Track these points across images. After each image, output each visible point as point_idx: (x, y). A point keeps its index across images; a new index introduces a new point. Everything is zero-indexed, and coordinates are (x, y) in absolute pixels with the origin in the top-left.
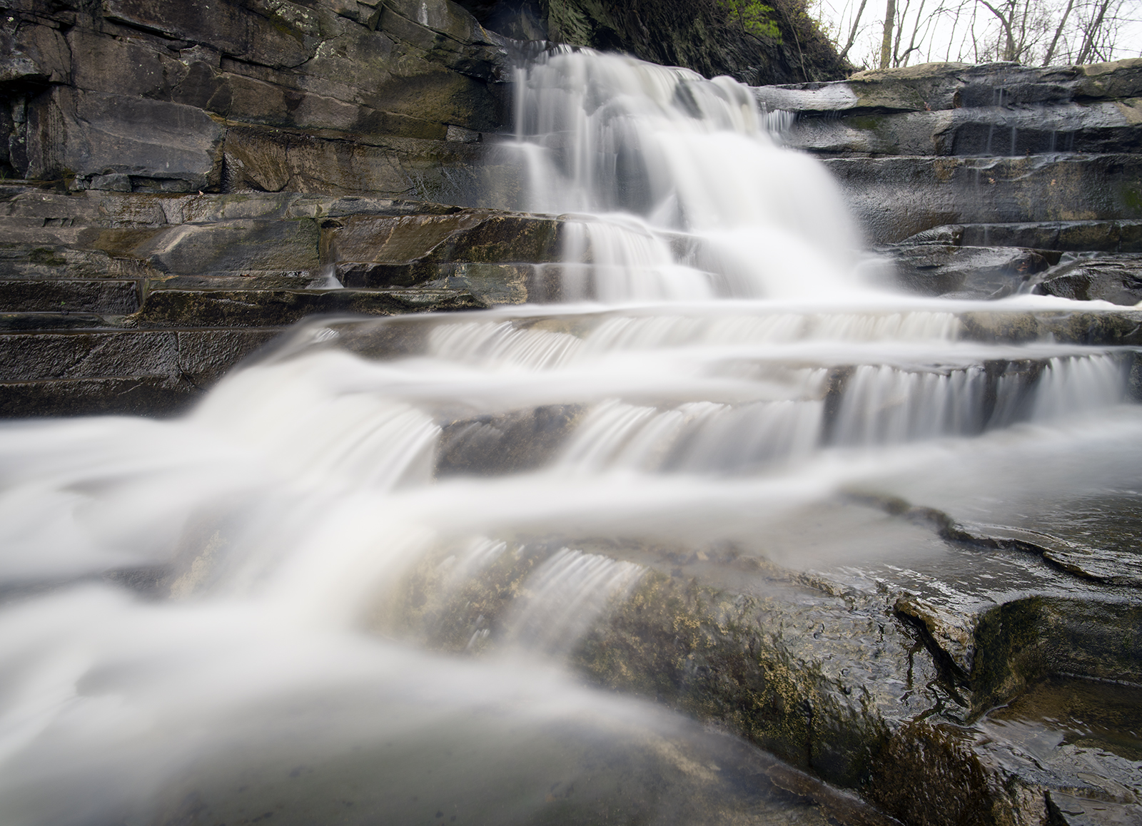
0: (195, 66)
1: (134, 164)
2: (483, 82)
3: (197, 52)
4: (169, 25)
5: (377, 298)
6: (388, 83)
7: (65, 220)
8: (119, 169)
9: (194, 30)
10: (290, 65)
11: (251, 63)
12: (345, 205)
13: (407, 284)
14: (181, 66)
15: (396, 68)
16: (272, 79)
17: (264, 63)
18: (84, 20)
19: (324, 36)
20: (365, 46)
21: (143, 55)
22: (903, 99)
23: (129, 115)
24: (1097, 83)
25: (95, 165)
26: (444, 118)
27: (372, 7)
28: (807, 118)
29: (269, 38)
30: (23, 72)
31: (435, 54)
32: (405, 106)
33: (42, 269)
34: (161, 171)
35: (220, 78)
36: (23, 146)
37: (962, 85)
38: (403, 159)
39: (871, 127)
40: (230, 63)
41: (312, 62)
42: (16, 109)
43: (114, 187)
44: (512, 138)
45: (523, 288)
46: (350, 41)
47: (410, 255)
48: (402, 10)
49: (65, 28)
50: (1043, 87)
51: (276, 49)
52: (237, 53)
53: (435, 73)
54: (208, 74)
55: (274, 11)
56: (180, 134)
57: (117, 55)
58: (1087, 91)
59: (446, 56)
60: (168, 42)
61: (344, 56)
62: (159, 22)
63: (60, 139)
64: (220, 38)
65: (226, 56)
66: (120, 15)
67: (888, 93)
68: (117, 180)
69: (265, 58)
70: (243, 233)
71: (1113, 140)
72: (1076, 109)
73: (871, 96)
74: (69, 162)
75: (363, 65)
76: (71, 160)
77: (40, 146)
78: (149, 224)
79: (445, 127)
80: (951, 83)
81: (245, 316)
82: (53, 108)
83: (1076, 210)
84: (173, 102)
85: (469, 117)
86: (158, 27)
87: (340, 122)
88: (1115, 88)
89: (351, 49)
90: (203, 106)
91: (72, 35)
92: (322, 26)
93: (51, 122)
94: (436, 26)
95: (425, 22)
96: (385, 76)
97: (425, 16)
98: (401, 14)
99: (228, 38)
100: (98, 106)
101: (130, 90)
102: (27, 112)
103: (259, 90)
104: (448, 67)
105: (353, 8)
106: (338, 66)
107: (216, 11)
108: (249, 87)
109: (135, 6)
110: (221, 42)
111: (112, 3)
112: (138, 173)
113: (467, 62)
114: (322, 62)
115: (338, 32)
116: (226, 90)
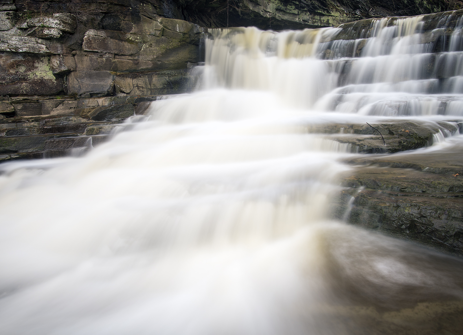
0: (107, 60)
1: (91, 90)
3: (107, 55)
4: (99, 49)
6: (166, 52)
7: (75, 107)
8: (87, 92)
9: (106, 49)
10: (134, 53)
11: (122, 55)
14: (103, 61)
15: (169, 47)
16: (129, 58)
17: (126, 54)
18: (78, 53)
19: (144, 42)
20: (159, 42)
21: (93, 59)
23: (90, 76)
25: (82, 92)
26: (186, 60)
27: (160, 30)
29: (128, 47)
30: (64, 70)
31: (182, 40)
32: (172, 58)
34: (98, 91)
35: (114, 61)
36: (67, 87)
38: (169, 77)
40: (117, 57)
41: (141, 51)
42: (64, 78)
43: (86, 97)
46: (153, 42)
48: (170, 28)
49: (74, 55)
51: (129, 50)
52: (118, 53)
53: (182, 46)
54: (110, 61)
55: (129, 39)
56: (103, 80)
57: (87, 60)
59: (186, 40)
60: (100, 54)
61: (151, 47)
62: (97, 49)
65: (115, 55)
66: (87, 50)
68: (87, 95)
69: (127, 53)
74: (76, 91)
75: (158, 48)
78: (94, 106)
79: (186, 63)
82: (72, 77)
84: (101, 71)
85: (195, 58)
86: (96, 51)
87: (148, 67)
89: (153, 44)
90: (110, 70)
91: (76, 57)
92: (144, 40)
94: (182, 31)
95: (178, 31)
96: (165, 50)
97: (178, 28)
98: (170, 30)
99: (116, 49)
100: (82, 75)
101: (90, 69)
102: (67, 78)
103: (125, 63)
104: (187, 43)
105: (153, 33)
106: (149, 50)
107: (112, 43)
108: (122, 62)
109: (91, 46)
110: (114, 51)
111: (85, 47)
112: (92, 93)
113: (194, 40)
114: (144, 51)
115: (149, 40)
116: (116, 64)
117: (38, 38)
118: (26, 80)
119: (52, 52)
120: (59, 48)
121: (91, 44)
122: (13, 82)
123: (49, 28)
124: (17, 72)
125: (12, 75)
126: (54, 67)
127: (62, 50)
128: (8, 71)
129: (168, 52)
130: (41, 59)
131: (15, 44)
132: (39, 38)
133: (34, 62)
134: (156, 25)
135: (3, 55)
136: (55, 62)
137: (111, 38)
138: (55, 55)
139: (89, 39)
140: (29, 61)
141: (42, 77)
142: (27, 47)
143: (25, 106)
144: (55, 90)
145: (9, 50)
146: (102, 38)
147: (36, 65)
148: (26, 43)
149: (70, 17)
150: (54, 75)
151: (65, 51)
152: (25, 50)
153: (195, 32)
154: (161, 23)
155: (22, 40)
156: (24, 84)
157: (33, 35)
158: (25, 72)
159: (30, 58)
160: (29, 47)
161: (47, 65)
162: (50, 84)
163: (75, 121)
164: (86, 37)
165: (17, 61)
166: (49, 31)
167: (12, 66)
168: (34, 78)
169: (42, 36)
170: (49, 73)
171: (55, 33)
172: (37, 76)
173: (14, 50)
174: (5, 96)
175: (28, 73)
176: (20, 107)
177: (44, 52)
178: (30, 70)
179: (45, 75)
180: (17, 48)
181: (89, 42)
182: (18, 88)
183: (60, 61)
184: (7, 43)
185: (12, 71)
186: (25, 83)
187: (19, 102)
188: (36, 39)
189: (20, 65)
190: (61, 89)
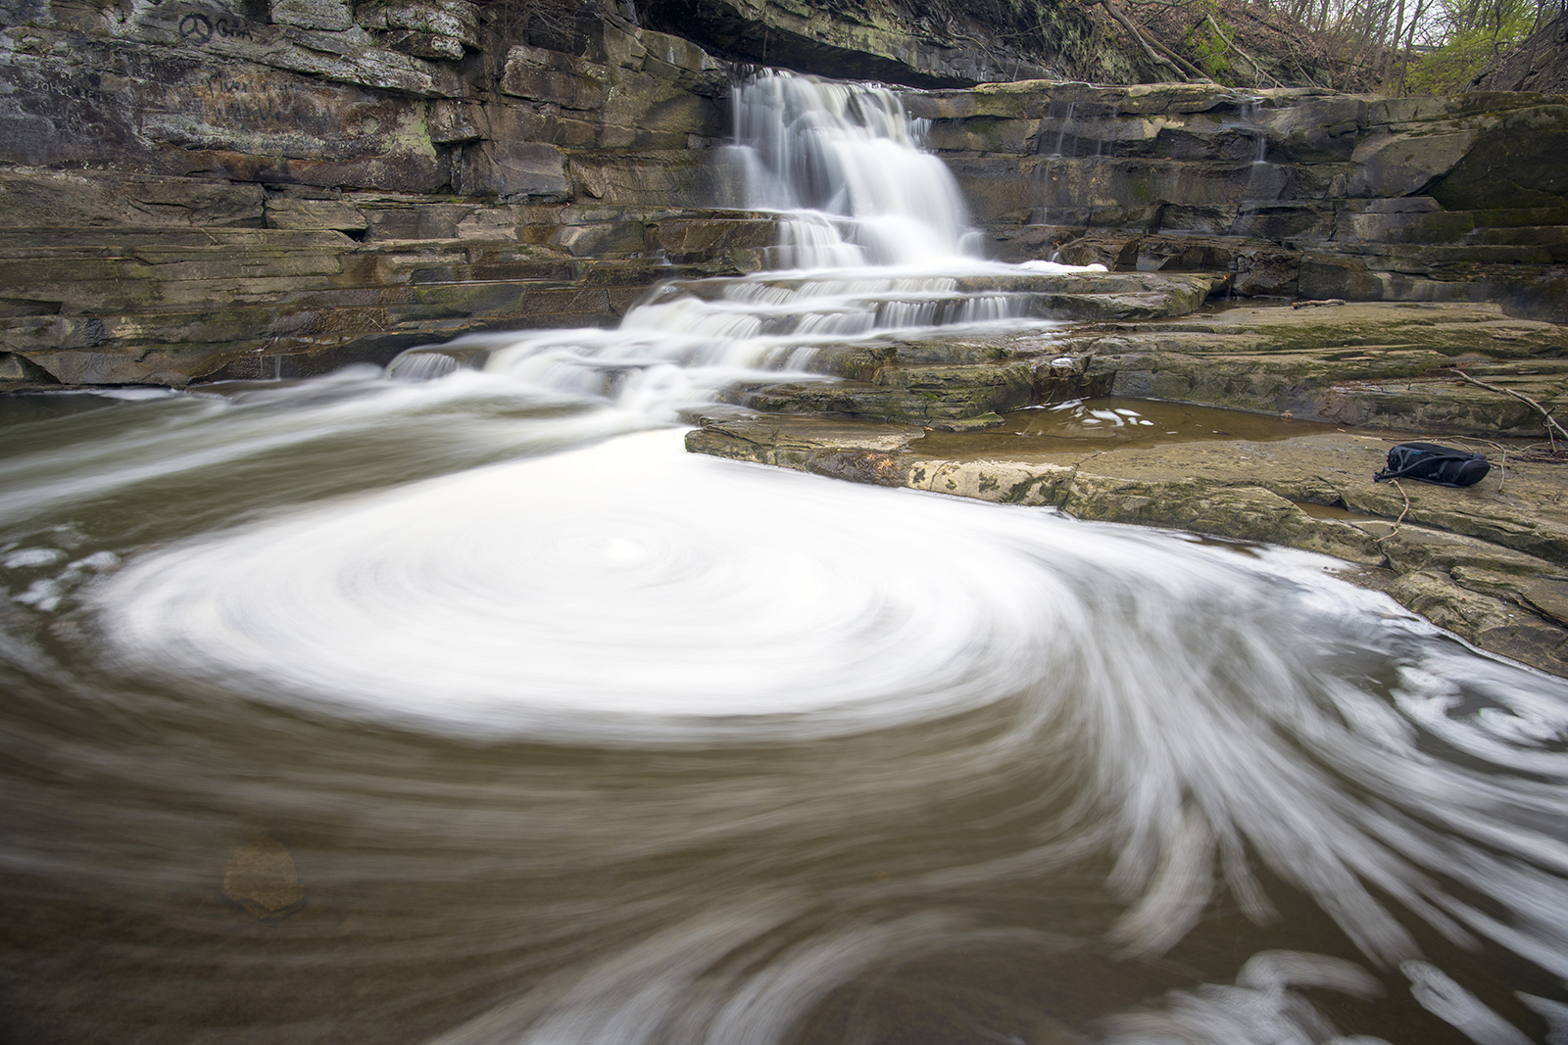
0: (548, 118)
1: (530, 187)
2: (710, 98)
3: (548, 108)
4: (533, 93)
5: (689, 270)
6: (651, 108)
8: (523, 191)
9: (546, 93)
10: (596, 107)
11: (575, 109)
12: (659, 214)
13: (701, 261)
14: (540, 119)
15: (655, 97)
16: (586, 118)
17: (582, 108)
18: (493, 98)
19: (613, 83)
20: (637, 85)
21: (523, 115)
22: (1008, 109)
23: (519, 154)
24: (1135, 103)
25: (510, 190)
26: (686, 129)
27: (641, 58)
28: (941, 123)
29: (585, 91)
30: (467, 136)
31: (679, 83)
32: (661, 124)
33: (524, 257)
34: (544, 191)
35: (560, 124)
36: (459, 175)
37: (1048, 100)
38: (665, 166)
39: (985, 131)
40: (566, 112)
41: (607, 102)
42: (456, 153)
43: (521, 202)
44: (732, 142)
45: (759, 262)
46: (628, 84)
47: (702, 246)
48: (658, 54)
49: (483, 103)
50: (1100, 105)
51: (588, 98)
52: (568, 104)
53: (679, 96)
54: (555, 121)
55: (585, 73)
56: (546, 164)
57: (510, 118)
58: (1127, 110)
59: (686, 83)
60: (532, 104)
61: (625, 94)
62: (529, 92)
63: (487, 173)
64: (560, 96)
65: (563, 107)
66: (511, 92)
67: (999, 104)
68: (523, 198)
69: (583, 105)
70: (607, 232)
71: (1135, 149)
72: (1118, 122)
73: (988, 106)
74: (494, 188)
75: (635, 98)
76: (495, 185)
77: (472, 176)
79: (687, 137)
80: (1042, 98)
81: (632, 281)
82: (482, 154)
83: (1105, 196)
84: (538, 143)
85: (701, 126)
86: (528, 96)
87: (624, 142)
88: (1146, 107)
89: (628, 89)
90: (551, 142)
91: (488, 107)
92: (612, 77)
93: (480, 162)
94: (679, 63)
95: (672, 61)
96: (649, 103)
97: (672, 57)
98: (657, 57)
99: (564, 96)
100: (505, 151)
101: (518, 138)
102: (463, 155)
103: (579, 128)
104: (687, 90)
105: (628, 60)
106: (622, 102)
107: (555, 79)
108: (575, 126)
109: (518, 85)
110: (560, 99)
111: (507, 86)
112: (533, 193)
113: (700, 85)
114: (613, 101)
115: (621, 79)
116: (563, 130)
117: (414, 56)
118: (377, 154)
119: (443, 92)
120: (457, 86)
121: (519, 79)
122: (351, 157)
123: (443, 36)
124: (362, 133)
125: (350, 139)
126: (441, 127)
127: (462, 88)
128: (344, 130)
129: (655, 110)
130: (413, 107)
131: (371, 68)
132: (416, 57)
133: (397, 113)
134: (634, 45)
135: (339, 91)
136: (446, 115)
137: (558, 69)
138: (446, 99)
139: (516, 69)
140: (386, 109)
141: (411, 150)
142: (396, 78)
143: (389, 216)
144: (433, 181)
145: (357, 81)
146: (541, 67)
147: (401, 119)
148: (392, 67)
150: (436, 144)
151: (467, 93)
152: (391, 83)
153: (703, 68)
154: (641, 41)
155: (385, 59)
156: (374, 162)
157: (403, 48)
158: (377, 134)
159: (391, 101)
160: (399, 77)
161: (423, 122)
162: (425, 166)
164: (510, 62)
165: (364, 106)
166: (441, 44)
167: (354, 118)
168: (394, 149)
169: (427, 53)
170: (424, 139)
171: (454, 48)
172: (400, 145)
173: (367, 82)
174: (333, 189)
175: (385, 137)
176: (377, 217)
177: (427, 91)
178: (386, 130)
179: (416, 143)
180: (374, 77)
181: (516, 74)
182: (362, 171)
183: (456, 115)
184: (356, 64)
185: (351, 131)
186: (377, 160)
187: (373, 207)
188: (410, 59)
189: (367, 117)
190: (445, 180)
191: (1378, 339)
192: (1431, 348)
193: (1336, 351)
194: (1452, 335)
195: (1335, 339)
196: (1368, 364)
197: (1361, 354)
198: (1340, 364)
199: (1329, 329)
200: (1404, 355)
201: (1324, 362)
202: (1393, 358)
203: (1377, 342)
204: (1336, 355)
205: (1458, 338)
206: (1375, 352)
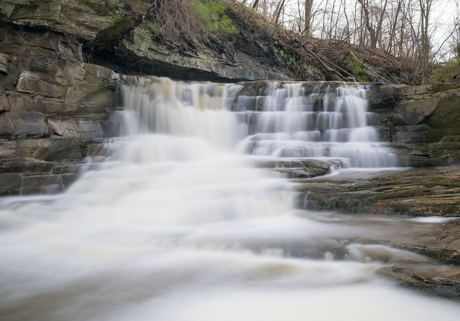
0: (38, 101)
1: (28, 131)
3: (38, 97)
4: (31, 91)
6: (87, 95)
7: (14, 148)
8: (24, 133)
9: (37, 91)
10: (61, 96)
11: (51, 97)
14: (35, 102)
15: (90, 91)
16: (57, 100)
17: (54, 96)
18: (12, 93)
19: (70, 86)
20: (81, 86)
21: (26, 100)
23: (23, 117)
25: (18, 132)
26: (105, 104)
27: (84, 75)
29: (56, 89)
31: (101, 85)
32: (92, 102)
34: (34, 132)
35: (44, 103)
38: (94, 120)
40: (46, 98)
41: (67, 94)
43: (24, 138)
46: (77, 86)
48: (91, 73)
49: (7, 95)
51: (58, 92)
52: (48, 95)
53: (101, 90)
54: (41, 102)
55: (57, 82)
56: (36, 121)
57: (20, 101)
59: (105, 85)
60: (31, 95)
61: (75, 90)
64: (44, 92)
65: (45, 96)
66: (21, 90)
68: (24, 136)
74: (10, 132)
75: (80, 92)
78: (34, 147)
79: (105, 107)
84: (33, 112)
85: (112, 103)
86: (29, 92)
87: (74, 110)
89: (77, 88)
90: (39, 111)
91: (10, 97)
92: (70, 83)
94: (102, 77)
95: (98, 76)
96: (87, 93)
97: (98, 74)
98: (91, 75)
99: (46, 92)
100: (16, 116)
101: (23, 110)
103: (54, 105)
104: (105, 88)
105: (77, 76)
106: (74, 94)
107: (43, 85)
108: (51, 104)
109: (25, 88)
110: (44, 93)
111: (19, 88)
112: (29, 134)
113: (112, 86)
114: (70, 93)
115: (74, 84)
116: (45, 106)
121: (25, 85)
129: (88, 97)
134: (80, 69)
137: (44, 80)
139: (24, 81)
146: (36, 80)
149: (5, 58)
153: (113, 78)
154: (84, 68)
163: (29, 161)
164: (21, 78)
181: (24, 83)
191: (400, 182)
192: (421, 185)
193: (381, 188)
194: (430, 179)
195: (382, 183)
196: (393, 192)
197: (392, 188)
198: (382, 193)
199: (380, 179)
200: (409, 188)
201: (375, 193)
202: (404, 189)
203: (400, 183)
204: (381, 189)
205: (432, 180)
206: (397, 188)
